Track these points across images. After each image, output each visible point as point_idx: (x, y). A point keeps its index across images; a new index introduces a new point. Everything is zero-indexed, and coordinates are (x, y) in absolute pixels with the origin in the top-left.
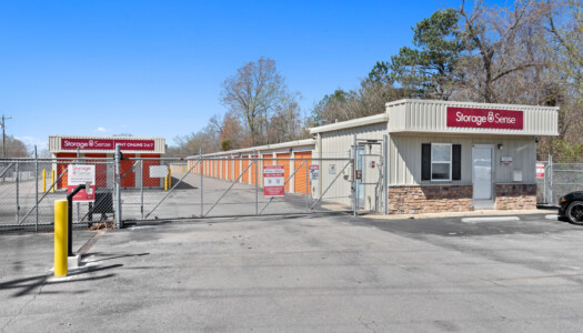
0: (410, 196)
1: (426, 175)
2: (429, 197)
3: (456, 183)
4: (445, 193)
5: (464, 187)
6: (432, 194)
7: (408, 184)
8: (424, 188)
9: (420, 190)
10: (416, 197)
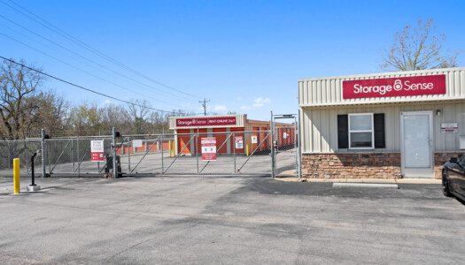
0: (324, 162)
1: (343, 143)
2: (346, 164)
3: (379, 151)
4: (365, 160)
5: (389, 155)
6: (348, 161)
7: (324, 152)
8: (340, 156)
9: (335, 158)
10: (332, 164)
